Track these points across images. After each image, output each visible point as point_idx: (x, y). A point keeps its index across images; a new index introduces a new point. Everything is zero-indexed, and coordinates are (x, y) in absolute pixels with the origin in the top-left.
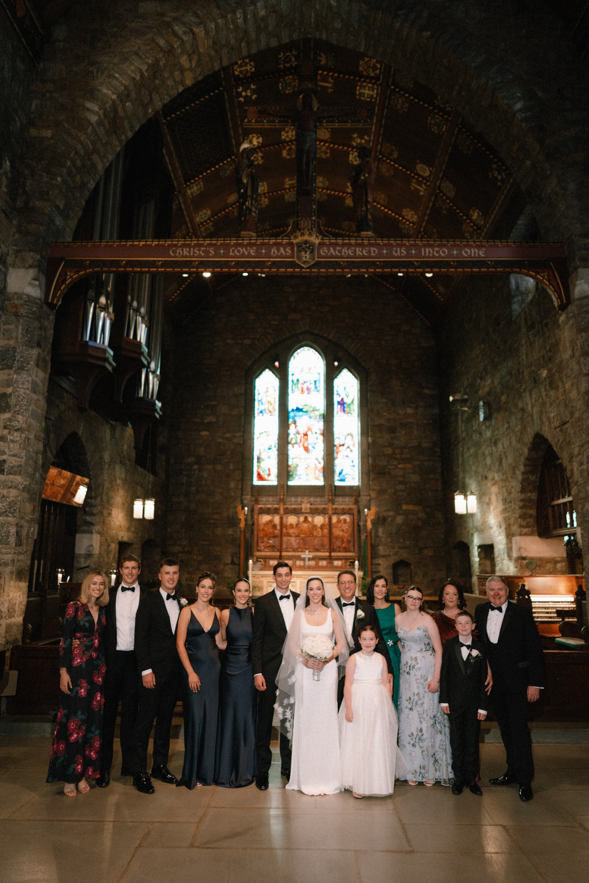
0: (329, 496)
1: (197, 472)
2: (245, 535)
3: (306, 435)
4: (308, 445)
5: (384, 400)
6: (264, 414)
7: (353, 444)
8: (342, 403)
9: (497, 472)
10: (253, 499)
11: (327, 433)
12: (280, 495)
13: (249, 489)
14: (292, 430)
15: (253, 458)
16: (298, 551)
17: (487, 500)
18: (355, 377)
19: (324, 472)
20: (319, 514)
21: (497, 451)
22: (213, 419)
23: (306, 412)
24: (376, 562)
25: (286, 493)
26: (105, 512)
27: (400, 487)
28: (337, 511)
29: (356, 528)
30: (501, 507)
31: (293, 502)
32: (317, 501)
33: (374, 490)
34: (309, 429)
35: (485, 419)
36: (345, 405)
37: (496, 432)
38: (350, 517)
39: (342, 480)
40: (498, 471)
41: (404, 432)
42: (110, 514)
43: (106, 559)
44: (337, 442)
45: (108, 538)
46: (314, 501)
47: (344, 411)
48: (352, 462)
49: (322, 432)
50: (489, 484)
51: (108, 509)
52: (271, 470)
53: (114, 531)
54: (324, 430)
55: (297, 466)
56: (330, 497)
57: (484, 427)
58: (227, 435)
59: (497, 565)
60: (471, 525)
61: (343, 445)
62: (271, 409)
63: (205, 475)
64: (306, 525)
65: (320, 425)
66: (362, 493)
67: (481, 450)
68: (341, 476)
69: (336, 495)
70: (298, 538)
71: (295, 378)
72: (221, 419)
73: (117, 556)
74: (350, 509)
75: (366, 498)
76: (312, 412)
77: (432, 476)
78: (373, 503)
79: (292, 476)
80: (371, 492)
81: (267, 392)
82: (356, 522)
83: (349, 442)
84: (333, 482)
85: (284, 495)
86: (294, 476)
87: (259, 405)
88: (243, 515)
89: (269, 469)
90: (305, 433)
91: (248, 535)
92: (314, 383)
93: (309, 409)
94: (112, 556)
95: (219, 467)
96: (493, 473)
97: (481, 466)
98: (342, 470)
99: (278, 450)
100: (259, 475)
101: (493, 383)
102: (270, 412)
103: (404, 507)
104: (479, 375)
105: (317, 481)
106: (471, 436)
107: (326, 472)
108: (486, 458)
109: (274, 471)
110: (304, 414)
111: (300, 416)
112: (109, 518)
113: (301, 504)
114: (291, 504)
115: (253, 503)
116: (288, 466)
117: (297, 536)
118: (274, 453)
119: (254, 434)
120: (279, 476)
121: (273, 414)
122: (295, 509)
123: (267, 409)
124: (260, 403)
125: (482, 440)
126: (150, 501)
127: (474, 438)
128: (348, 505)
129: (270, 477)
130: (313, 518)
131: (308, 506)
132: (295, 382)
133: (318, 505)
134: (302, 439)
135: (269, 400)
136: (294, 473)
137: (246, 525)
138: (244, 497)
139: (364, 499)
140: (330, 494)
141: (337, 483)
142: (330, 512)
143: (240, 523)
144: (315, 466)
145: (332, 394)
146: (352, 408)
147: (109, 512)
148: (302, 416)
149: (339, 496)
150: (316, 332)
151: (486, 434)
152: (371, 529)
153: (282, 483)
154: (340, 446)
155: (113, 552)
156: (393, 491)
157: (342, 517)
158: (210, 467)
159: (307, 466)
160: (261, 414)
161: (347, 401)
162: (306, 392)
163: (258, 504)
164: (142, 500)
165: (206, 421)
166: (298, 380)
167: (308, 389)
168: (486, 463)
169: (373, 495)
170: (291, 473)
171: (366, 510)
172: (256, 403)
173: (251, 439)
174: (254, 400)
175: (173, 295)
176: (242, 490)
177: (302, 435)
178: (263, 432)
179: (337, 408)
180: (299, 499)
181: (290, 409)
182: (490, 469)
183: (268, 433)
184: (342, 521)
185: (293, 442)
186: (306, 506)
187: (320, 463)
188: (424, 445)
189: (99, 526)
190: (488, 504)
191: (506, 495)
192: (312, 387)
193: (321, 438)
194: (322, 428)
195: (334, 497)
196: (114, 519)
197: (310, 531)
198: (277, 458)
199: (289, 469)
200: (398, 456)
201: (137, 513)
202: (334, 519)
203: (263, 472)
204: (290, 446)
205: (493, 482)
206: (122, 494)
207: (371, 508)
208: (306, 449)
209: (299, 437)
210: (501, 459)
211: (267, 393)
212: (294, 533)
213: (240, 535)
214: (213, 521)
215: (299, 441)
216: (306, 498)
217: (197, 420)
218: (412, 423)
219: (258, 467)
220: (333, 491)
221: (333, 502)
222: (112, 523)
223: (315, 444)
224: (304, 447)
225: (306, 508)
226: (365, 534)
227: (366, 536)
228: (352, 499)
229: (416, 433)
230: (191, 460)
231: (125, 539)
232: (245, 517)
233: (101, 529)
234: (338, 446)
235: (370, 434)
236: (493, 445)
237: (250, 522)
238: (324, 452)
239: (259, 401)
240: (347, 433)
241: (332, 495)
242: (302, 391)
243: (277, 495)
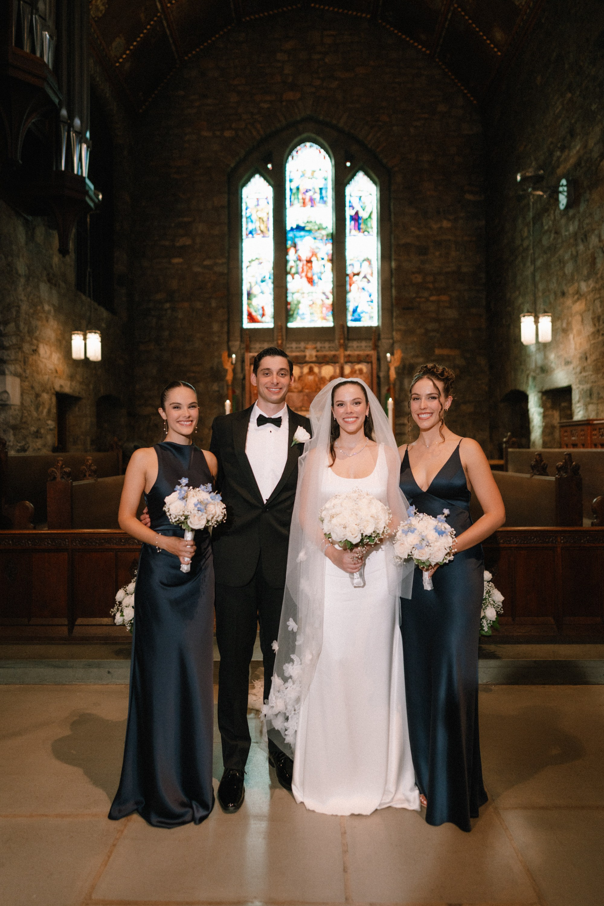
0: (340, 339)
1: (169, 312)
2: (234, 392)
3: (309, 261)
4: (313, 275)
5: (413, 211)
6: (255, 235)
7: (370, 272)
8: (356, 218)
9: (585, 281)
10: (243, 346)
11: (337, 259)
12: (277, 340)
13: (237, 334)
14: (291, 256)
15: (242, 294)
16: (302, 410)
17: (564, 325)
18: (375, 182)
19: (333, 310)
20: (327, 363)
21: (587, 248)
22: (188, 242)
23: (310, 231)
24: (401, 422)
25: (284, 338)
26: (26, 347)
27: (430, 326)
28: (350, 359)
29: (375, 380)
30: (589, 329)
31: (294, 349)
32: (324, 347)
33: (400, 330)
34: (314, 254)
35: (568, 206)
36: (360, 221)
37: (587, 221)
38: (367, 368)
39: (358, 320)
40: (587, 279)
41: (437, 254)
42: (35, 351)
43: (35, 414)
44: (349, 271)
45: (37, 386)
46: (321, 347)
47: (359, 229)
48: (370, 296)
49: (330, 257)
50: (569, 302)
51: (32, 344)
52: (265, 308)
53: (46, 377)
54: (333, 255)
55: (299, 302)
56: (342, 341)
57: (563, 221)
58: (207, 262)
59: (575, 413)
60: (533, 366)
61: (358, 274)
62: (263, 228)
63: (180, 315)
64: (311, 378)
65: (327, 249)
66: (382, 336)
67: (557, 256)
68: (356, 315)
69: (348, 340)
70: (301, 394)
71: (294, 186)
72: (198, 240)
73: (54, 410)
74: (368, 356)
75: (387, 341)
76: (316, 231)
77: (474, 310)
78: (396, 346)
79: (292, 315)
80: (394, 333)
81: (258, 205)
82: (375, 372)
83: (365, 269)
84: (346, 323)
85: (282, 339)
86: (295, 315)
87: (247, 223)
88: (229, 364)
89: (263, 308)
90: (308, 259)
91: (238, 392)
92: (318, 191)
93: (313, 228)
94: (45, 411)
95: (198, 305)
96: (576, 285)
97: (554, 280)
98: (357, 307)
99: (274, 283)
100: (250, 316)
101: (585, 146)
102: (262, 232)
103: (438, 351)
104: (559, 145)
105: (324, 321)
106: (540, 240)
107: (335, 310)
108: (564, 267)
109: (270, 310)
110: (307, 233)
111: (301, 237)
112: (35, 357)
113: (304, 351)
114: (292, 351)
115: (242, 351)
116: (288, 303)
117: (301, 391)
118: (269, 287)
119: (242, 262)
120: (276, 316)
121: (267, 235)
122: (297, 357)
123: (258, 229)
124: (249, 220)
125: (560, 241)
126: (93, 334)
127: (545, 242)
128: (364, 350)
129: (264, 319)
130: (320, 368)
131: (314, 353)
132: (294, 191)
133: (327, 351)
134: (305, 267)
135: (260, 216)
136: (295, 312)
137: (234, 378)
138: (231, 344)
139: (385, 343)
140: (342, 337)
141: (351, 324)
142: (342, 360)
143: (225, 376)
144: (321, 302)
145: (344, 206)
146: (369, 225)
147: (35, 348)
148: (304, 236)
149: (353, 340)
150: (321, 118)
151: (567, 230)
152: (395, 380)
153: (280, 324)
154: (355, 275)
155: (47, 406)
156: (423, 331)
157: (358, 367)
158: (186, 305)
159: (311, 303)
160: (250, 235)
161: (363, 215)
162: (309, 204)
163: (250, 352)
164: (82, 333)
165: (178, 244)
166: (298, 189)
167: (312, 200)
168: (564, 273)
169: (397, 336)
170: (291, 313)
171: (388, 355)
172: (244, 220)
173: (239, 269)
174: (241, 216)
175: (121, 57)
176: (228, 332)
177: (305, 262)
178: (254, 258)
179: (349, 224)
180: (302, 345)
181: (288, 228)
182: (572, 280)
183: (260, 261)
184: (358, 372)
185: (293, 271)
186: (310, 353)
187: (328, 298)
188: (464, 270)
189: (18, 367)
190: (565, 331)
191: (600, 310)
192: (317, 197)
193: (329, 265)
194: (331, 252)
195: (346, 342)
196: (43, 360)
197: (317, 385)
198: (272, 293)
199: (289, 307)
200: (431, 286)
201: (77, 352)
202: (347, 369)
203: (256, 311)
204: (289, 277)
205: (576, 297)
206: (55, 326)
207: (395, 352)
208: (311, 281)
209: (300, 264)
210: (594, 259)
211: (259, 208)
212: (295, 388)
213: (228, 389)
214: (193, 375)
215: (300, 270)
216: (310, 343)
217: (167, 243)
218: (449, 240)
219: (249, 305)
220: (346, 332)
221: (346, 348)
222: (42, 366)
223: (321, 273)
224: (307, 278)
225: (311, 356)
226: (387, 388)
227: (389, 390)
228: (371, 344)
229: (453, 254)
230: (159, 296)
231: (67, 390)
232: (233, 366)
233: (19, 370)
234: (352, 275)
235: (393, 257)
236: (579, 241)
237: (240, 376)
238: (333, 284)
239: (247, 218)
240: (363, 259)
241: (344, 340)
242: (304, 203)
243: (273, 341)
